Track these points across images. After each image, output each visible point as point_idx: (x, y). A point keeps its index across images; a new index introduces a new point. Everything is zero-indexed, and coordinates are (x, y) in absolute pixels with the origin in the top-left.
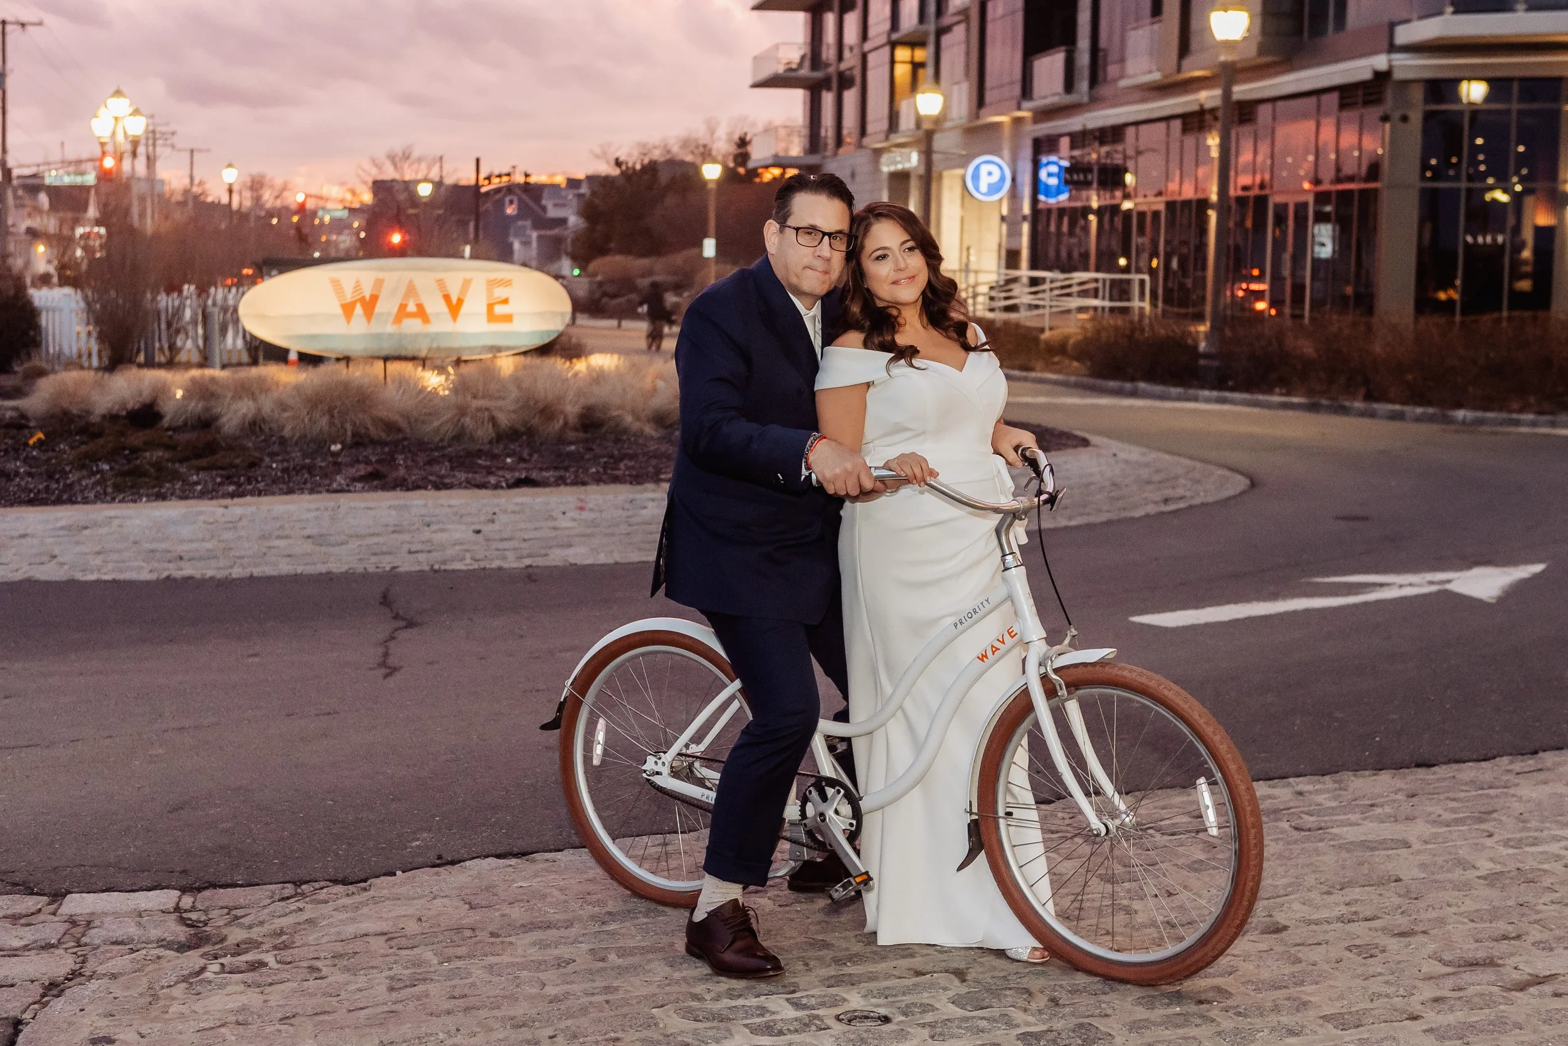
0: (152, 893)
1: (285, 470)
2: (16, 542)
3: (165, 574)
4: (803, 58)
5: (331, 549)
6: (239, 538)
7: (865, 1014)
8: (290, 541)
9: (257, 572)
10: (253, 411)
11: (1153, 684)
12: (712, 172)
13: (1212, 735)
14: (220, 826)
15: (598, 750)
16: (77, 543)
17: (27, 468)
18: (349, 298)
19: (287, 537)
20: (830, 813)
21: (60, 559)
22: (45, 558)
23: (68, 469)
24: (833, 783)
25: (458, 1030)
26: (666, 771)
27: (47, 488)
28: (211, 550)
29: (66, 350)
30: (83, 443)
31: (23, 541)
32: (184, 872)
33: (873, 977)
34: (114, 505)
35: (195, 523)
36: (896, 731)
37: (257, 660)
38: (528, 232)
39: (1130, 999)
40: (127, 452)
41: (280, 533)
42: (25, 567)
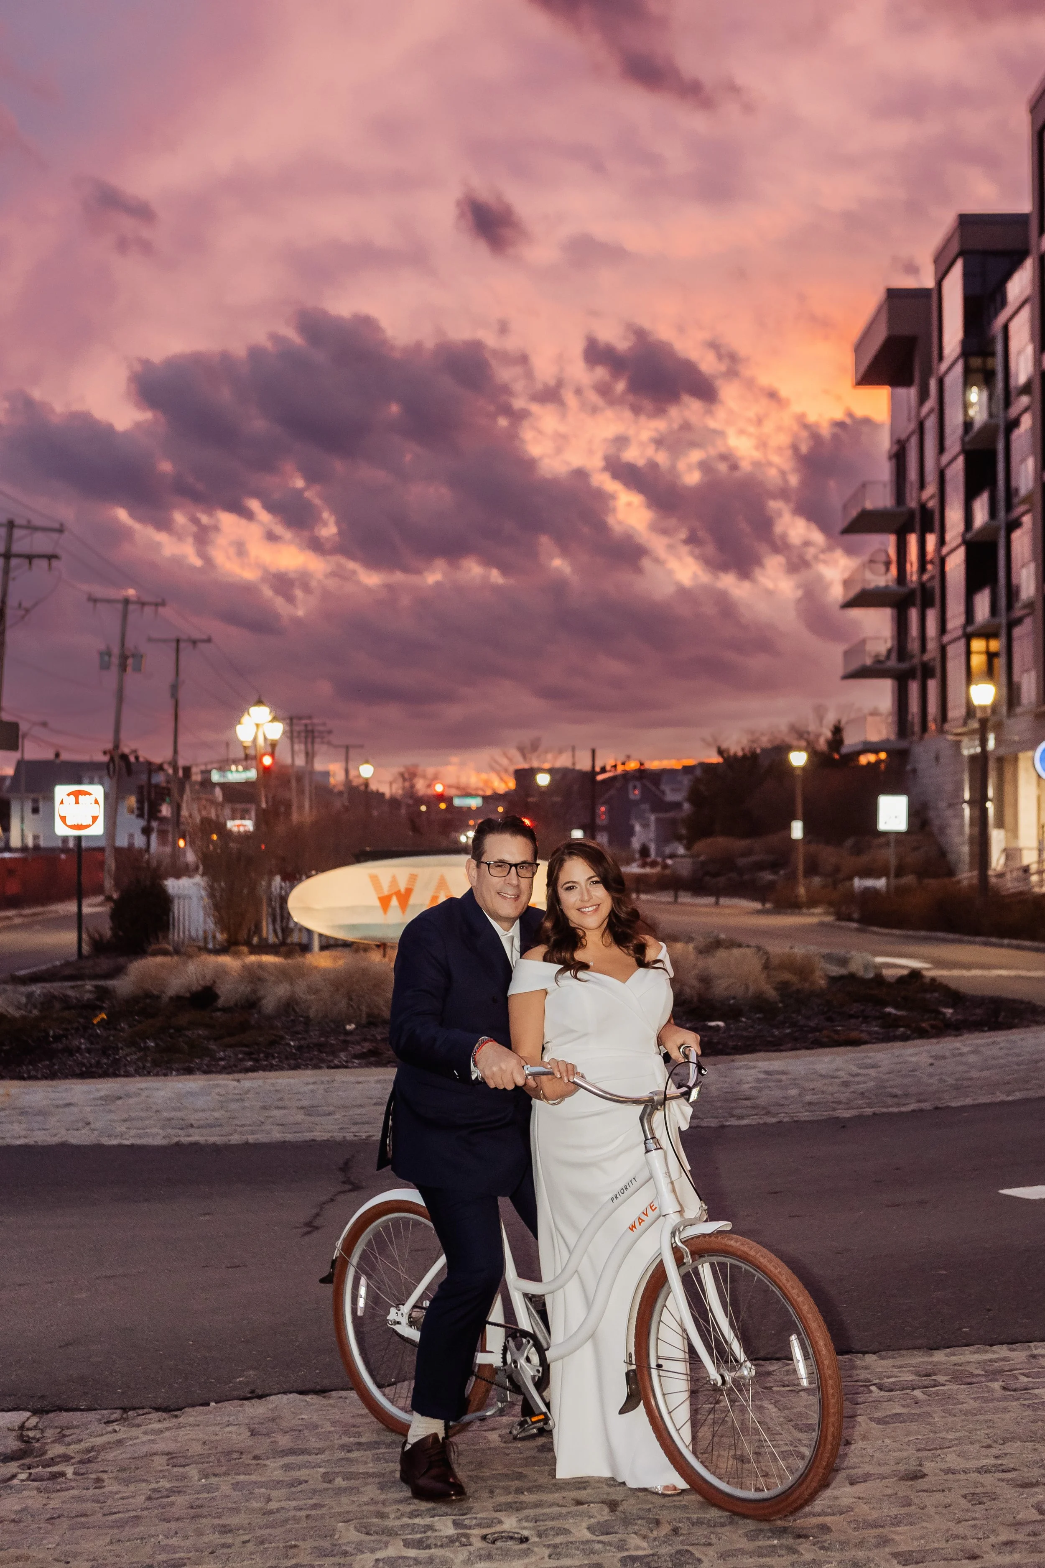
0: (9, 1413)
1: (299, 1048)
2: (61, 1110)
3: (176, 1139)
4: (889, 651)
5: (317, 1119)
6: (244, 1108)
7: (511, 1534)
8: (286, 1111)
9: (251, 1139)
10: (288, 994)
11: (752, 1253)
12: (798, 759)
13: (795, 1297)
14: (91, 1360)
15: (361, 1303)
16: (110, 1111)
17: (88, 1045)
18: (386, 891)
19: (284, 1108)
20: (522, 1361)
21: (93, 1126)
22: (80, 1125)
23: (120, 1045)
24: (525, 1334)
25: (176, 1533)
26: (404, 1321)
27: (98, 1063)
28: (217, 1119)
29: (193, 934)
30: (140, 1022)
31: (67, 1110)
32: (43, 1397)
33: (539, 1505)
34: (149, 1078)
35: (209, 1094)
36: (573, 1289)
37: (207, 1218)
38: (647, 815)
39: (741, 1532)
40: (172, 1031)
41: (280, 1104)
42: (63, 1132)
